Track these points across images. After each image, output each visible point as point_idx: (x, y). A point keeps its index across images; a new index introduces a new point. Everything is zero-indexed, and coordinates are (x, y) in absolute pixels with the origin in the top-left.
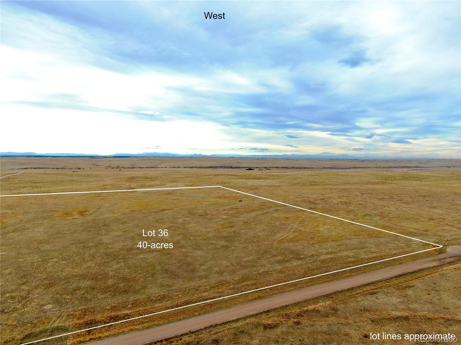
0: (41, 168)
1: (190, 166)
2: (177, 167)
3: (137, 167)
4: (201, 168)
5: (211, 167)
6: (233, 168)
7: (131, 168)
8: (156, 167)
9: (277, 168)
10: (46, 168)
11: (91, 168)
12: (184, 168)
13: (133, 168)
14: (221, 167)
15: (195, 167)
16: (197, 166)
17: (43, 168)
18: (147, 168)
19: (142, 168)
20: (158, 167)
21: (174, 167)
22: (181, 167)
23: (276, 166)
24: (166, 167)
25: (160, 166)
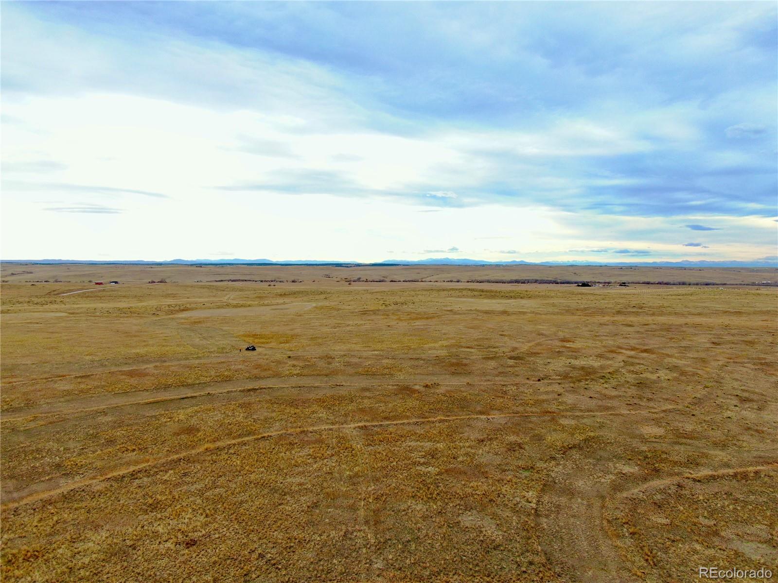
0: (243, 281)
1: (479, 279)
2: (455, 280)
3: (390, 280)
5: (517, 282)
6: (557, 283)
7: (377, 282)
8: (420, 280)
9: (648, 283)
10: (250, 281)
11: (314, 282)
12: (468, 282)
13: (380, 282)
14: (536, 281)
15: (488, 282)
16: (492, 279)
17: (246, 281)
18: (404, 281)
19: (395, 281)
20: (423, 280)
21: (451, 281)
22: (463, 281)
23: (647, 280)
24: (436, 280)
25: (428, 279)
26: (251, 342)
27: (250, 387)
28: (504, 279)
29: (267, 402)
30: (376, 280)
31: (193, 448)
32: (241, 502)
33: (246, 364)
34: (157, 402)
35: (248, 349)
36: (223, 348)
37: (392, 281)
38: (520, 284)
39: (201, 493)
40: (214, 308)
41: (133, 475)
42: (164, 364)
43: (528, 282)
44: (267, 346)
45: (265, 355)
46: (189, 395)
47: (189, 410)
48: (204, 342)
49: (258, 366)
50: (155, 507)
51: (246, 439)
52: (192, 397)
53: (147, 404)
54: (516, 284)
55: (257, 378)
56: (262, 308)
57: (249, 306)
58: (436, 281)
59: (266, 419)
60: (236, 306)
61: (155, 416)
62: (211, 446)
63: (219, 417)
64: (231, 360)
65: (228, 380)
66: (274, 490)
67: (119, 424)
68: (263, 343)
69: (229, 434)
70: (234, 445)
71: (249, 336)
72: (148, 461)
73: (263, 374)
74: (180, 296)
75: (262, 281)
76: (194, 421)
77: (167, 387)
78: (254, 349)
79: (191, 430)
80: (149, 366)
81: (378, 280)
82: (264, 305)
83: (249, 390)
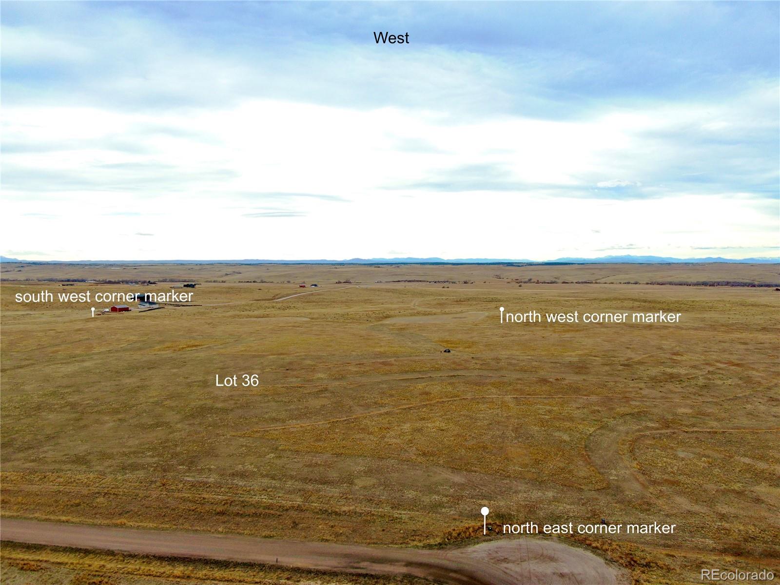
0: (418, 281)
1: (660, 280)
2: (633, 282)
3: (562, 281)
4: (681, 285)
5: (705, 284)
6: (754, 286)
7: (548, 283)
8: (594, 282)
10: (424, 281)
11: (485, 283)
12: (647, 284)
14: (727, 284)
15: (671, 283)
16: (676, 280)
17: (420, 281)
18: (576, 283)
19: (567, 283)
20: (598, 281)
21: (628, 283)
22: (640, 282)
25: (604, 280)
26: (446, 346)
27: (452, 374)
28: (689, 281)
29: (463, 383)
30: (547, 281)
31: (431, 400)
32: (459, 421)
33: (447, 361)
34: (405, 379)
35: (445, 351)
36: (429, 350)
37: (565, 283)
38: (708, 287)
39: (441, 416)
40: (408, 316)
41: (409, 408)
42: (398, 359)
43: (719, 285)
44: (457, 349)
45: (457, 355)
46: (420, 377)
47: (423, 384)
48: (414, 345)
49: (454, 363)
50: (424, 419)
51: (455, 399)
52: (422, 378)
53: (401, 380)
54: (703, 287)
55: (455, 369)
56: (445, 316)
57: (435, 314)
58: (612, 283)
59: (463, 391)
60: (425, 314)
61: (407, 386)
62: (440, 400)
63: (439, 388)
64: (437, 358)
65: (438, 370)
66: (471, 418)
67: (391, 389)
68: (454, 347)
69: (447, 397)
70: (450, 401)
71: (442, 342)
72: (413, 404)
73: (458, 367)
74: (375, 302)
75: (436, 282)
76: (427, 389)
77: (406, 372)
78: (449, 352)
79: (427, 394)
80: (391, 360)
81: (549, 281)
82: (445, 313)
83: (451, 376)
